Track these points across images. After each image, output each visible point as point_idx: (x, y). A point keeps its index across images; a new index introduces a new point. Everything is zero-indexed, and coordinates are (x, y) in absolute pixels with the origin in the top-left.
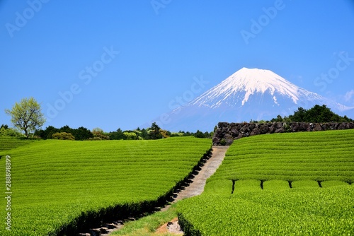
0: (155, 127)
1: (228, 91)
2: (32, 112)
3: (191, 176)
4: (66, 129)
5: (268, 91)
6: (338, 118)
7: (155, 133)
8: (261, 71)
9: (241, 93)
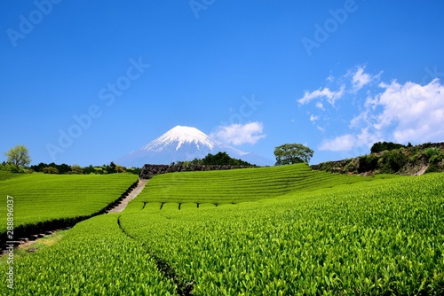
0: (112, 164)
1: (168, 141)
2: (22, 154)
3: (120, 199)
4: (53, 165)
5: (193, 142)
6: (233, 160)
7: (112, 169)
8: (190, 128)
9: (176, 143)
